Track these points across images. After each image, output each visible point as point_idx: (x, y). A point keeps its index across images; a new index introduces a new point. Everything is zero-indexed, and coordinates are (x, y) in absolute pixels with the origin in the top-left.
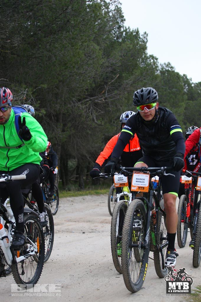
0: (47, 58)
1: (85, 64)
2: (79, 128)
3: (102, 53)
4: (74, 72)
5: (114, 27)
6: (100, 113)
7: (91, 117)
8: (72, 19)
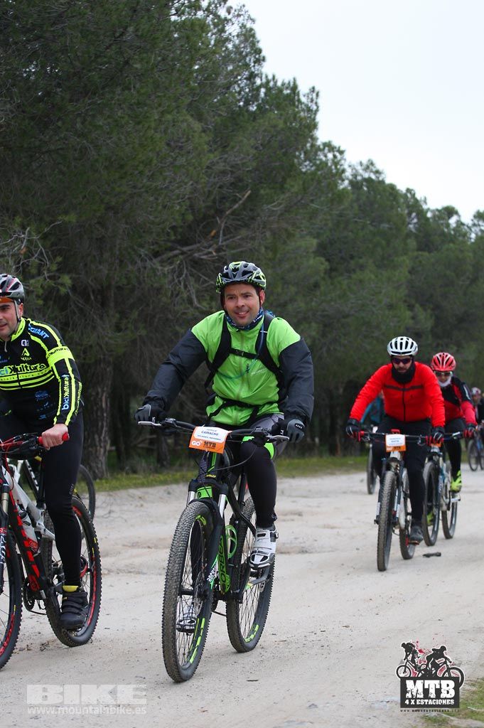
0: (77, 152)
1: (168, 166)
2: (156, 320)
3: (211, 138)
4: (141, 185)
5: (239, 78)
6: (207, 284)
7: (185, 295)
8: (136, 57)
